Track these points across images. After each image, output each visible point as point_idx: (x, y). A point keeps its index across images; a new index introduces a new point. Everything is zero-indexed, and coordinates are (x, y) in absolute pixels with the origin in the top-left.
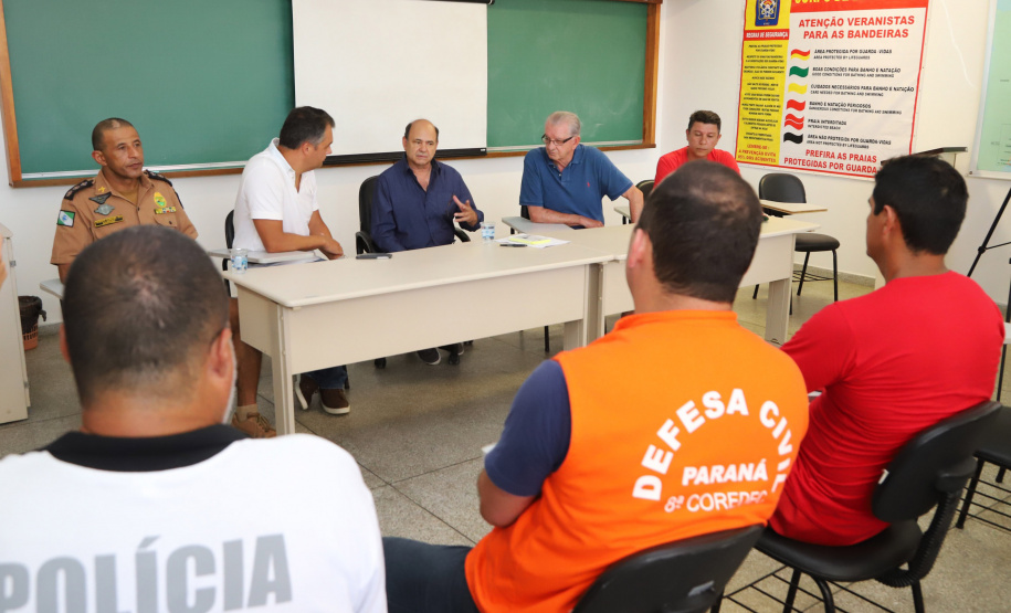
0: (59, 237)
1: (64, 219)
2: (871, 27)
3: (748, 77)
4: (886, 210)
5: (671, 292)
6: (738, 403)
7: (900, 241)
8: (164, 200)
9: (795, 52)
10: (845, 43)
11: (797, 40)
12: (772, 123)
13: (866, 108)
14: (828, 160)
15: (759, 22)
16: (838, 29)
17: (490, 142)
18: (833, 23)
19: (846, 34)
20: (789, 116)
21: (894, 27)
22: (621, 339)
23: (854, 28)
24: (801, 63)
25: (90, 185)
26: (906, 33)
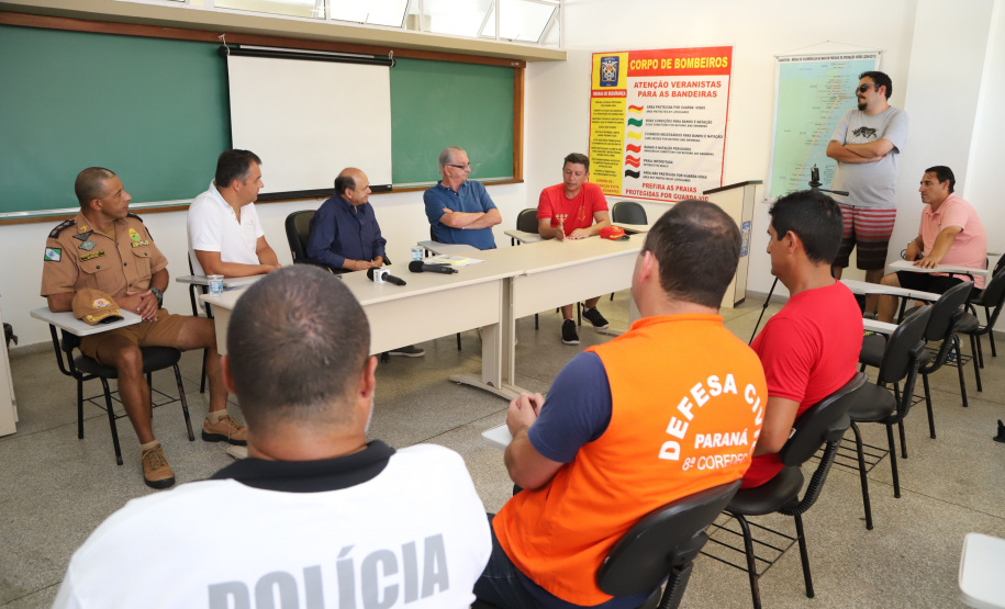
0: (47, 271)
1: (51, 255)
2: (689, 89)
3: (595, 127)
4: (790, 235)
5: (675, 298)
6: (730, 385)
7: (803, 256)
8: (137, 235)
9: (631, 107)
10: (670, 101)
11: (633, 98)
12: (616, 162)
13: (687, 151)
14: (660, 191)
15: (602, 84)
16: (664, 90)
17: (394, 181)
18: (660, 85)
19: (670, 94)
20: (629, 157)
21: (706, 89)
22: (642, 335)
23: (677, 90)
24: (637, 115)
25: (72, 224)
26: (715, 94)
